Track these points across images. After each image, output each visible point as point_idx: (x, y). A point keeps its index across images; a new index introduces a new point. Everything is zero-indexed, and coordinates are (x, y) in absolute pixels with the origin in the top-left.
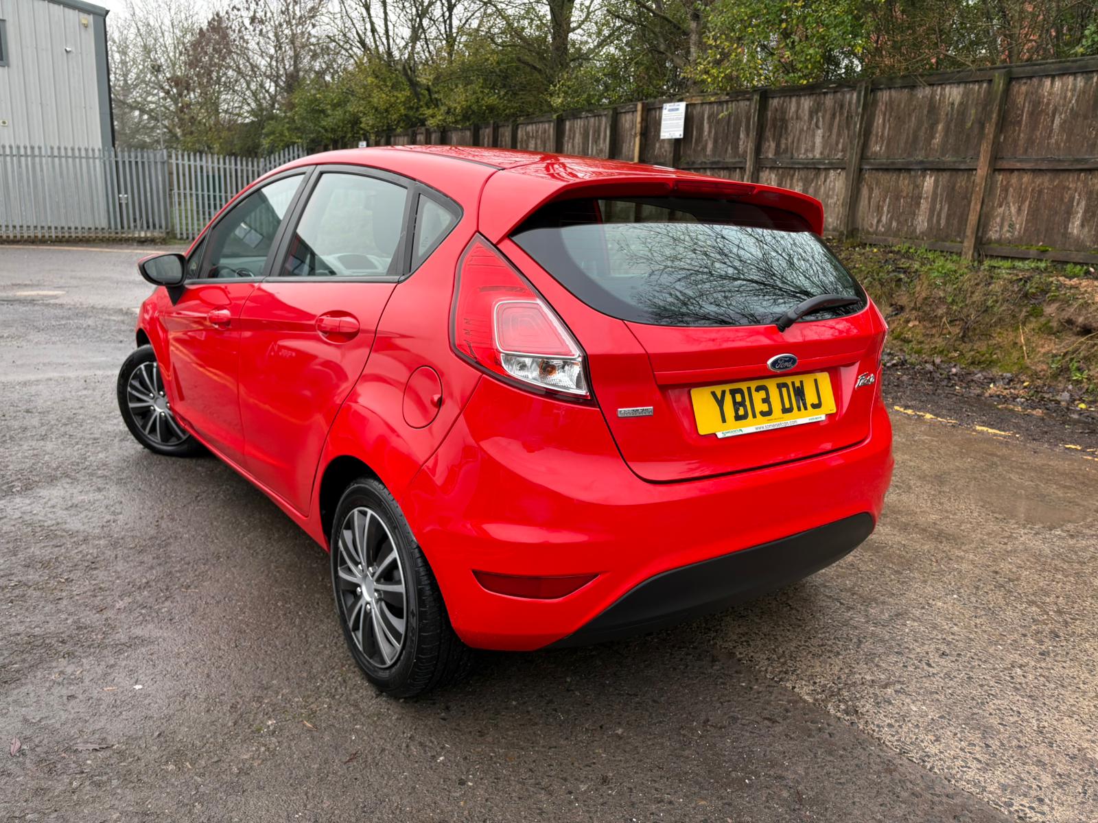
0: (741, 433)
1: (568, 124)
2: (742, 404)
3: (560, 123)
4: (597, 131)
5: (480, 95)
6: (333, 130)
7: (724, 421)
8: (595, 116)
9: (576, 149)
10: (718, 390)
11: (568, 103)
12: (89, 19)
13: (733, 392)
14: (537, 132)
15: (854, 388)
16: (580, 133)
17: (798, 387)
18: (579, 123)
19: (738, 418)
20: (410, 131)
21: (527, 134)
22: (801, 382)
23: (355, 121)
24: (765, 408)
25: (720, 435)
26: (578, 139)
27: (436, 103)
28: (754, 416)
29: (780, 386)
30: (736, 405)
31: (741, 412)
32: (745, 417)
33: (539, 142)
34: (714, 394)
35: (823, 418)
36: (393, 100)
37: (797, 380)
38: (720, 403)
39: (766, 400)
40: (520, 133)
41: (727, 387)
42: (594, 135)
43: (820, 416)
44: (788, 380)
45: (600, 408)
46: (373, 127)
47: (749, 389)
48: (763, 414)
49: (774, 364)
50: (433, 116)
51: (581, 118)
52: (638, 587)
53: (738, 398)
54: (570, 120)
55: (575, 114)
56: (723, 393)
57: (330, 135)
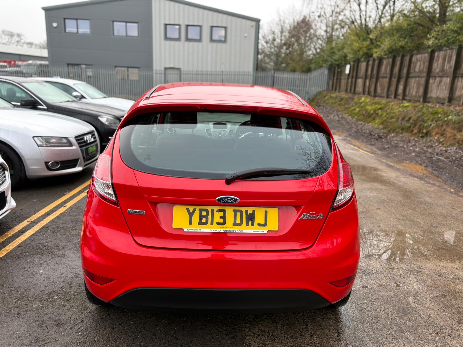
0: (200, 231)
1: (436, 54)
2: (206, 217)
3: (432, 53)
4: (450, 57)
5: (397, 41)
6: (338, 61)
7: (190, 223)
8: (450, 49)
9: (439, 66)
10: (191, 208)
11: (437, 44)
12: (253, 23)
13: (201, 211)
14: (422, 58)
15: (297, 220)
16: (442, 58)
17: (250, 214)
18: (442, 53)
19: (200, 223)
20: (367, 60)
21: (417, 59)
22: (254, 211)
23: (345, 56)
24: (221, 221)
25: (185, 230)
26: (440, 61)
27: (378, 46)
28: (212, 224)
29: (235, 212)
30: (201, 217)
31: (204, 220)
32: (206, 223)
33: (422, 63)
34: (188, 210)
35: (266, 232)
36: (361, 46)
37: (250, 210)
38: (191, 215)
39: (224, 217)
40: (414, 59)
41: (198, 208)
42: (448, 59)
43: (264, 231)
44: (244, 209)
45: (120, 207)
46: (352, 58)
47: (212, 210)
48: (218, 224)
49: (220, 200)
50: (376, 52)
51: (443, 50)
52: (132, 290)
53: (204, 213)
54: (437, 51)
55: (440, 48)
56: (194, 210)
57: (337, 63)
